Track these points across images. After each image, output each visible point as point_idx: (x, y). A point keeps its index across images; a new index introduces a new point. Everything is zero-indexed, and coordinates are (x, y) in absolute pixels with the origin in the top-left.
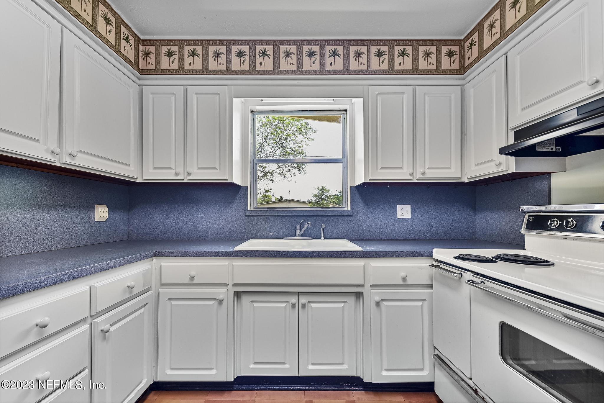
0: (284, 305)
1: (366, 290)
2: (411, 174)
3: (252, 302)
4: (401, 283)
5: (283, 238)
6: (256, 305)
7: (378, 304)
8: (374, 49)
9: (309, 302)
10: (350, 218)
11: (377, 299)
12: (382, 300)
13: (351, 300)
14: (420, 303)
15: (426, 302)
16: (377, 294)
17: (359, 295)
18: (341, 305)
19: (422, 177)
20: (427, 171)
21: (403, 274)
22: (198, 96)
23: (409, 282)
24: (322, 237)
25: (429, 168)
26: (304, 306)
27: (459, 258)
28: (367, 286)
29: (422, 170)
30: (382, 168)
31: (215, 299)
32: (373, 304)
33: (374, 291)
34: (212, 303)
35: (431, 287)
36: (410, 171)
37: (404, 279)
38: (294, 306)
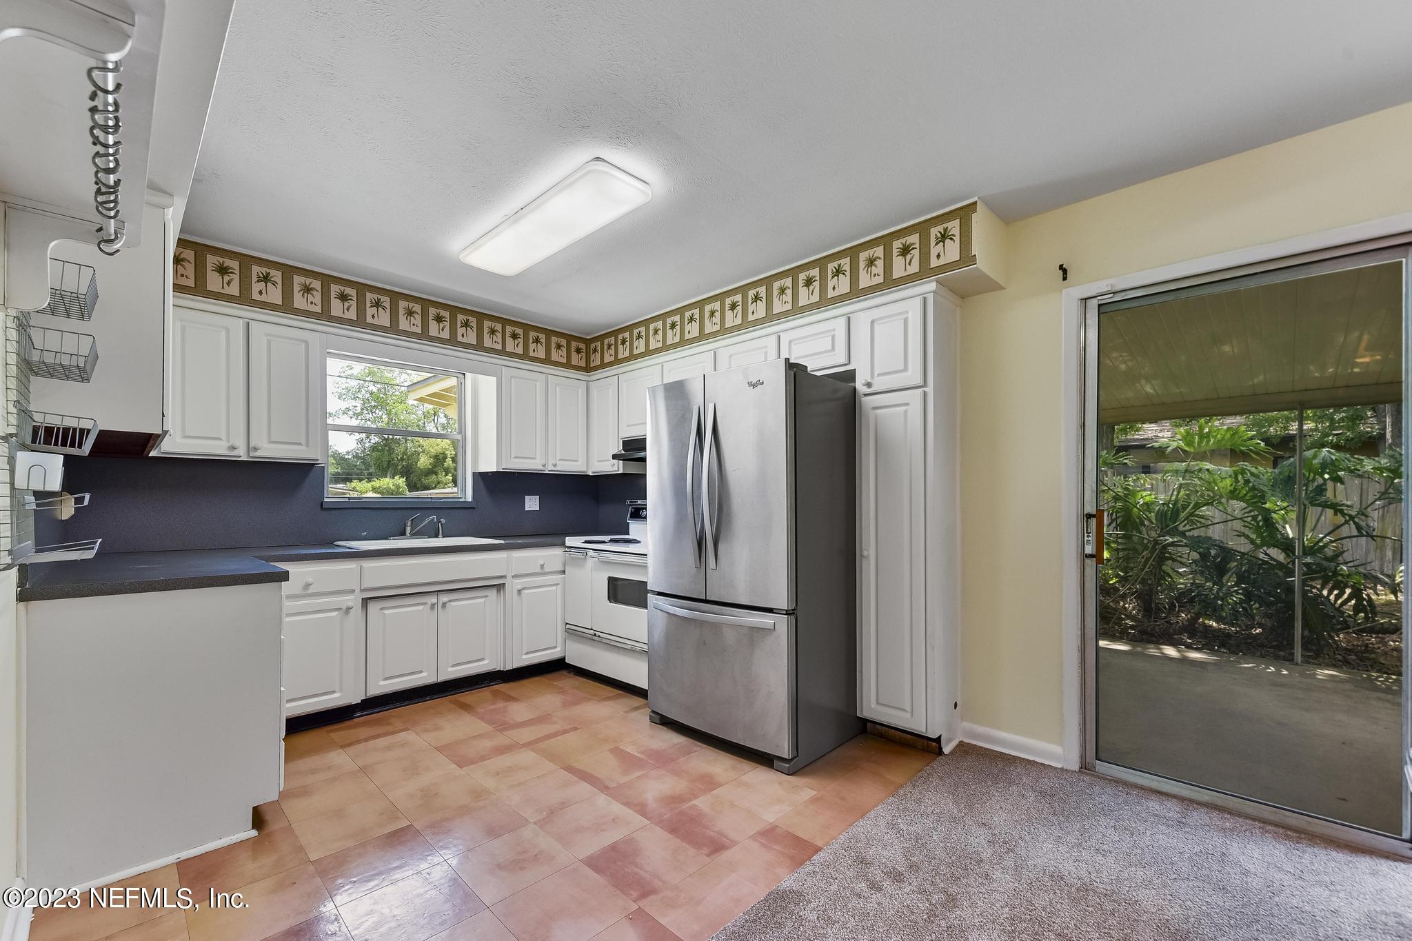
0: (421, 608)
1: (508, 582)
2: (544, 466)
3: (381, 609)
4: (539, 570)
5: (387, 539)
6: (386, 612)
7: (519, 592)
8: (509, 329)
9: (450, 601)
10: (472, 510)
11: (519, 587)
12: (524, 589)
13: (492, 593)
14: (554, 588)
15: (559, 586)
16: (519, 583)
17: (500, 587)
18: (483, 600)
19: (553, 468)
20: (558, 463)
21: (541, 562)
22: (269, 338)
23: (547, 569)
24: (441, 536)
25: (560, 460)
26: (444, 605)
27: (586, 542)
28: (509, 577)
29: (554, 462)
30: (515, 457)
31: (339, 609)
32: (515, 592)
33: (516, 581)
34: (335, 614)
35: (564, 572)
36: (543, 463)
37: (542, 566)
38: (433, 606)
